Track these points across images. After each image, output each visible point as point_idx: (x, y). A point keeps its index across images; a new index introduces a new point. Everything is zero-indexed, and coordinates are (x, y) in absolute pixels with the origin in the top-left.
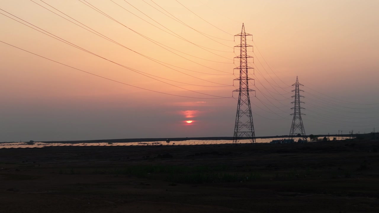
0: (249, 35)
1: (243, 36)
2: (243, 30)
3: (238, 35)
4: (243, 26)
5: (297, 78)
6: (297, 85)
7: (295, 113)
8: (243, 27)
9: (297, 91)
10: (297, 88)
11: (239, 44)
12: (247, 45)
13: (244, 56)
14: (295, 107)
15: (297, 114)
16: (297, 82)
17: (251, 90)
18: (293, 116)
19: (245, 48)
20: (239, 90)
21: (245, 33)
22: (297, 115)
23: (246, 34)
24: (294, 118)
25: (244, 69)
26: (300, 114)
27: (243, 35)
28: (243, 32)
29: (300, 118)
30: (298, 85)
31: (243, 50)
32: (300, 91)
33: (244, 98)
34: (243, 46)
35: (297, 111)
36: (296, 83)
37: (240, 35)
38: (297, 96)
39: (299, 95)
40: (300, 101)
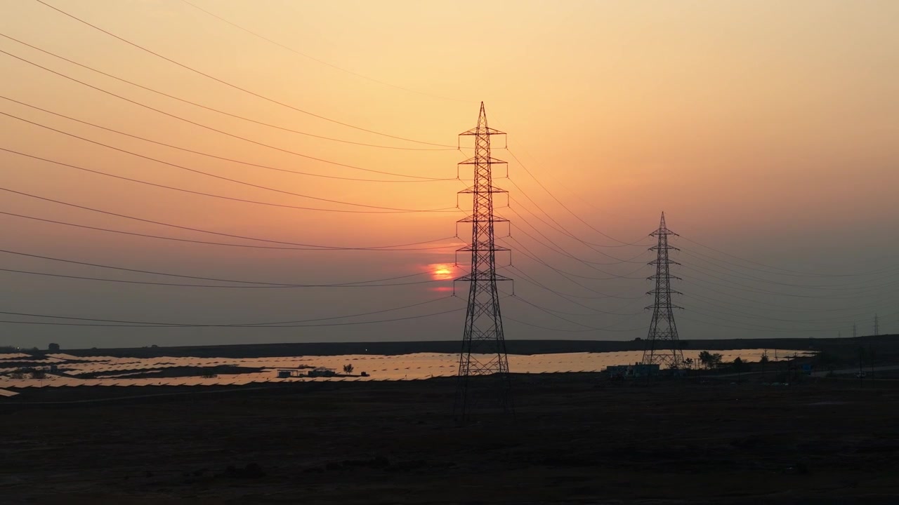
0: (497, 133)
1: (481, 136)
2: (482, 121)
3: (469, 133)
4: (482, 109)
5: (662, 217)
6: (662, 234)
7: (657, 304)
8: (482, 112)
9: (663, 248)
10: (663, 242)
11: (471, 155)
12: (492, 161)
13: (484, 190)
14: (658, 288)
15: (663, 306)
16: (663, 227)
17: (501, 278)
18: (652, 311)
19: (487, 168)
20: (470, 278)
21: (487, 128)
22: (663, 310)
23: (490, 131)
24: (656, 317)
25: (484, 221)
26: (669, 306)
27: (482, 134)
28: (482, 126)
29: (670, 317)
30: (665, 234)
31: (483, 172)
32: (669, 250)
33: (484, 297)
34: (482, 162)
35: (663, 300)
36: (660, 229)
37: (473, 134)
38: (663, 262)
39: (667, 258)
40: (667, 274)
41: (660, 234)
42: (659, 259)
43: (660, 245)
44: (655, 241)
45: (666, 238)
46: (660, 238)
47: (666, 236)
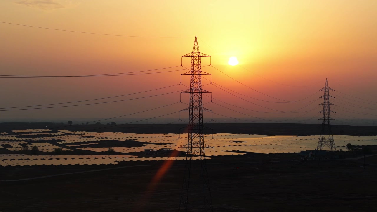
0: (205, 56)
1: (195, 58)
2: (196, 48)
3: (187, 56)
4: (196, 40)
5: (327, 81)
6: (326, 89)
8: (196, 42)
9: (326, 97)
11: (189, 69)
12: (202, 73)
16: (327, 86)
19: (198, 78)
21: (199, 53)
23: (201, 55)
27: (196, 56)
28: (196, 51)
30: (328, 90)
32: (330, 98)
34: (195, 74)
35: (326, 123)
36: (325, 87)
37: (190, 56)
38: (327, 104)
39: (328, 102)
40: (329, 110)
41: (325, 90)
42: (325, 102)
43: (325, 95)
44: (323, 93)
45: (328, 92)
46: (325, 92)
47: (328, 91)
